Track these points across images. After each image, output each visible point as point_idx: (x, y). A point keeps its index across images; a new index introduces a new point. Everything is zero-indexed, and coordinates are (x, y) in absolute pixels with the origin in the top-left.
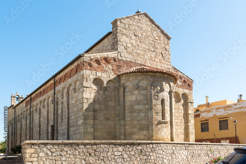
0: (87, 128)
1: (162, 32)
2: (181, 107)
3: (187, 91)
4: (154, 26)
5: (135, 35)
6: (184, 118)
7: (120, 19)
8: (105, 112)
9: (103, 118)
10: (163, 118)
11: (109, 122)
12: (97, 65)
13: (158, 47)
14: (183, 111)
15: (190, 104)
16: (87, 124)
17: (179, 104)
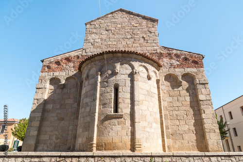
0: (30, 132)
1: (144, 18)
2: (184, 93)
3: (191, 70)
4: (132, 16)
5: (106, 30)
6: (191, 107)
7: (90, 22)
8: (59, 112)
9: (56, 118)
10: (116, 110)
11: (63, 122)
12: (57, 66)
13: (138, 32)
14: (188, 99)
15: (199, 87)
16: (31, 126)
17: (180, 88)
